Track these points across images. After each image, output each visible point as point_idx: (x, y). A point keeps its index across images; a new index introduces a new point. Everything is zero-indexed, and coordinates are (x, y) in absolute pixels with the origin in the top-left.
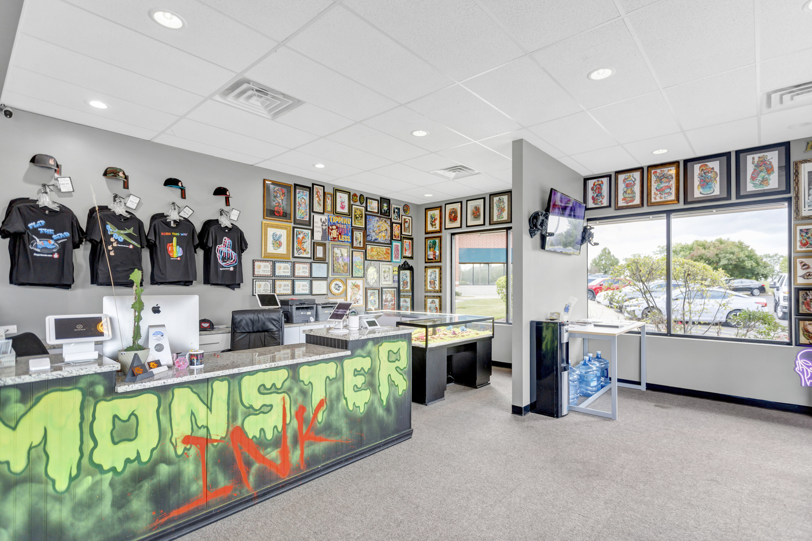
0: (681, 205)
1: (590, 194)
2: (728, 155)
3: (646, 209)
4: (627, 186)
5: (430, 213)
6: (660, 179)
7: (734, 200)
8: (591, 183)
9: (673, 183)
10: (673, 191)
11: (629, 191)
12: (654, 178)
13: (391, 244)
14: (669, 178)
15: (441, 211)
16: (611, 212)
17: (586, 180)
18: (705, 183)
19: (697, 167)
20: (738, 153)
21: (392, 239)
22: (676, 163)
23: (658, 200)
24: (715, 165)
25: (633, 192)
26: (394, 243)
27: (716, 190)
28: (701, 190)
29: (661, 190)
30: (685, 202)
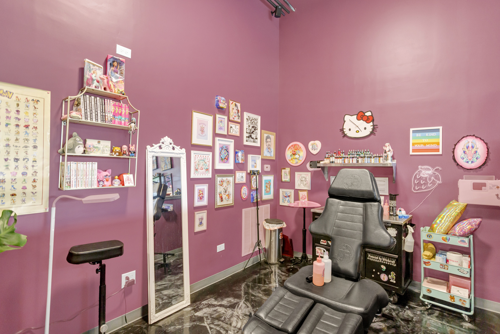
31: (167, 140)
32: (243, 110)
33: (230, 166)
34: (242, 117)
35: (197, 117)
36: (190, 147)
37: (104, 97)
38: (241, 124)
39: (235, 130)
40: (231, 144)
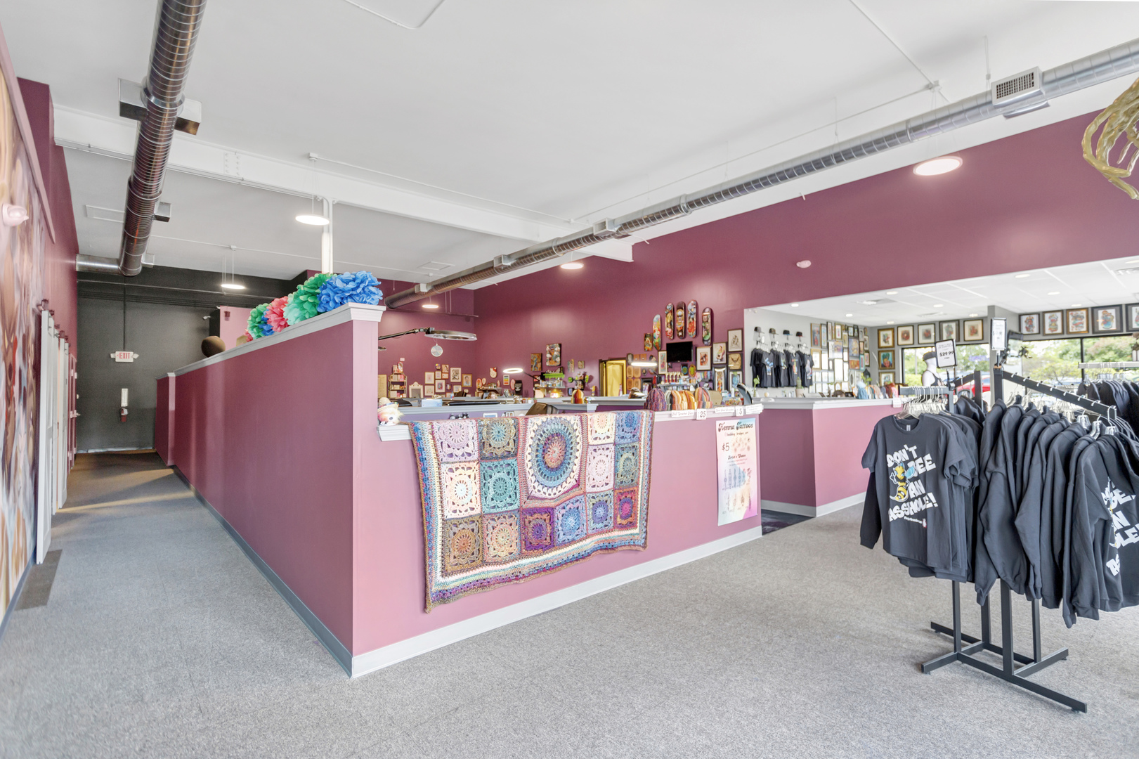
0: (1091, 334)
1: (1024, 325)
2: (1120, 306)
3: (1065, 336)
4: (1052, 321)
5: (882, 333)
6: (1075, 318)
7: (1125, 332)
8: (1024, 318)
9: (1084, 320)
10: (1085, 325)
11: (1053, 324)
12: (1071, 317)
13: (859, 357)
14: (1082, 317)
15: (893, 332)
16: (1040, 337)
17: (1020, 316)
18: (1106, 322)
19: (1100, 313)
20: (1127, 305)
21: (860, 354)
22: (1087, 309)
23: (1074, 330)
24: (1112, 312)
25: (1056, 325)
26: (862, 356)
27: (1113, 326)
28: (1103, 326)
29: (1076, 325)
30: (1093, 332)
31: (416, 383)
32: (450, 367)
33: (443, 391)
34: (449, 371)
35: (427, 374)
36: (424, 385)
37: (397, 374)
38: (449, 374)
39: (446, 376)
40: (443, 382)
